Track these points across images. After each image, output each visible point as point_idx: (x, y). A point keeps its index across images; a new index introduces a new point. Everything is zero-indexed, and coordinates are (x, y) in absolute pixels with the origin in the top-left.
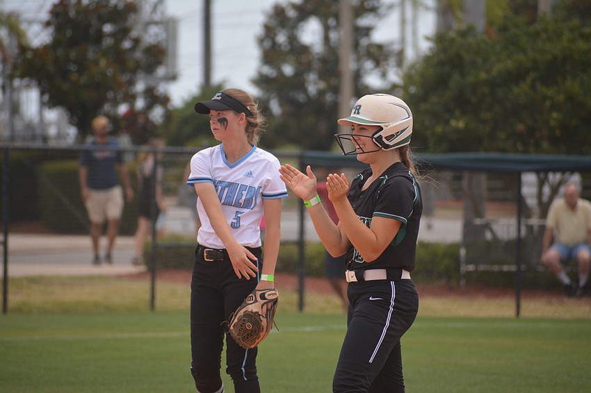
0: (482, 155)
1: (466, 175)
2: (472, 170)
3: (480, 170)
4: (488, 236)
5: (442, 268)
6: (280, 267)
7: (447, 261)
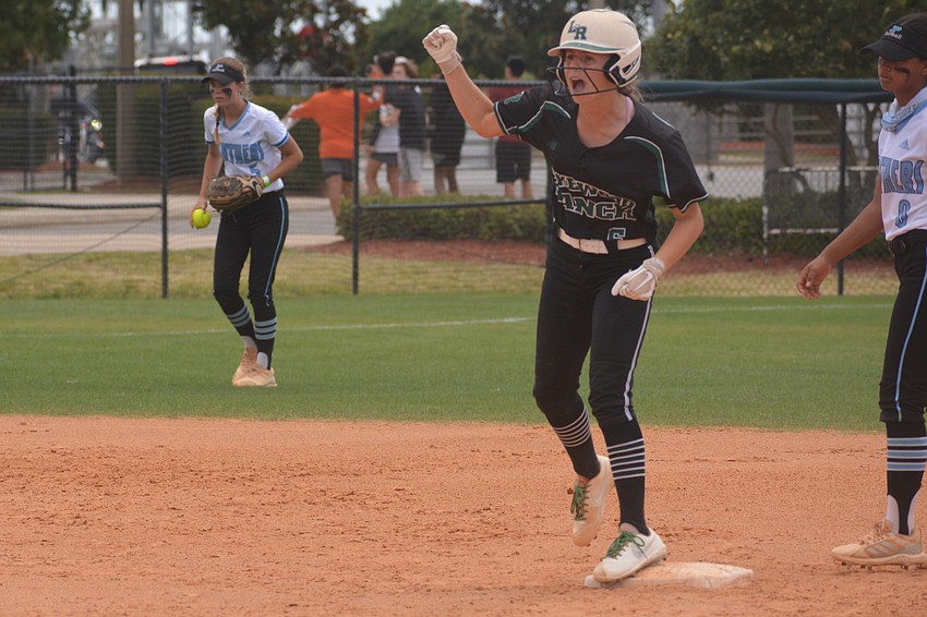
0: (791, 80)
1: (769, 107)
2: (778, 101)
3: (788, 100)
4: (800, 188)
5: (738, 232)
6: (520, 233)
7: (744, 223)
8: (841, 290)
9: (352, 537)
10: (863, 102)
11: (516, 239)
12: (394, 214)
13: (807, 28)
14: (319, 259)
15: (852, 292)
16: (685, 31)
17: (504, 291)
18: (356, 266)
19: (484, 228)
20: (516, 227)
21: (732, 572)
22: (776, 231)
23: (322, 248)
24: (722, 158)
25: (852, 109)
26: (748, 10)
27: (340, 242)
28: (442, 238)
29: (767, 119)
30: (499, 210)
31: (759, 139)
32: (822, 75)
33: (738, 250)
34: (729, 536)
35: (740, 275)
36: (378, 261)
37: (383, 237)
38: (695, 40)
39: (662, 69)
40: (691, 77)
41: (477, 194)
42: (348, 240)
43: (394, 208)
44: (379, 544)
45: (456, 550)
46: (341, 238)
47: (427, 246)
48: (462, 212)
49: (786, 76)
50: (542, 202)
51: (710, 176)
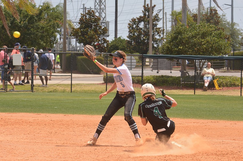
4: (187, 75)
6: (136, 82)
8: (195, 94)
14: (100, 86)
15: (197, 94)
16: (166, 46)
18: (106, 87)
22: (183, 83)
23: (100, 84)
25: (197, 61)
26: (177, 42)
27: (104, 83)
31: (180, 66)
33: (176, 86)
35: (177, 90)
38: (168, 48)
46: (104, 82)
50: (141, 76)
51: (171, 72)
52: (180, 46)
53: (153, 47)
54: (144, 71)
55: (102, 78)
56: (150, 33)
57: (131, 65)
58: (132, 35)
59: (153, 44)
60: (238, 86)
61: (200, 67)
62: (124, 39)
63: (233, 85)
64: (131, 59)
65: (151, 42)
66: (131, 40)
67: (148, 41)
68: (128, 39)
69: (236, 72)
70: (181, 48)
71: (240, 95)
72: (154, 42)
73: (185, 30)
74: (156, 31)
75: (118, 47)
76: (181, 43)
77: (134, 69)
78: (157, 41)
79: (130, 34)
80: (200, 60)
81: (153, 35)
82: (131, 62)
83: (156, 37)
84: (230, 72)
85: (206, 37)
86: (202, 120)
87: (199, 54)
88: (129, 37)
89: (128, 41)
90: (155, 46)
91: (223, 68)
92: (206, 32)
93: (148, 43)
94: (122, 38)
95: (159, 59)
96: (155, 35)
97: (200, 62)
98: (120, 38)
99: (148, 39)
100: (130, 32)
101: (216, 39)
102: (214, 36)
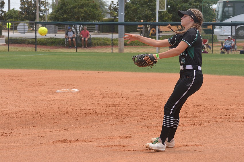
0: (69, 22)
1: (66, 26)
3: (68, 25)
5: (62, 43)
6: (31, 43)
7: (63, 42)
8: (77, 51)
9: (21, 85)
10: (79, 25)
11: (31, 44)
12: (13, 40)
13: (70, 15)
14: (3, 47)
15: (78, 52)
16: (54, 15)
17: (29, 51)
18: (8, 47)
19: (26, 42)
20: (30, 42)
21: (77, 90)
22: (67, 43)
23: (3, 45)
24: (58, 33)
25: (78, 26)
26: (62, 12)
27: (5, 44)
28: (20, 44)
29: (65, 27)
30: (28, 40)
31: (64, 30)
32: (73, 21)
33: (62, 46)
34: (74, 85)
35: (63, 49)
36: (11, 47)
37: (12, 43)
38: (55, 16)
39: (51, 20)
40: (55, 21)
41: (25, 37)
42: (6, 44)
43: (13, 39)
44: (25, 86)
45: (36, 87)
46: (5, 43)
47: (18, 45)
48: (23, 40)
49: (68, 21)
50: (34, 39)
51: (56, 35)
52: (65, 15)
53: (40, 16)
54: (37, 35)
55: (4, 40)
56: (37, 5)
57: (24, 30)
58: (23, 7)
59: (39, 14)
60: (109, 44)
61: (80, 31)
62: (17, 10)
63: (105, 44)
64: (24, 26)
65: (38, 12)
66: (23, 10)
67: (35, 12)
68: (20, 10)
69: (104, 34)
70: (66, 16)
71: (111, 52)
72: (40, 12)
73: (68, 3)
74: (42, 3)
75: (13, 16)
76: (65, 12)
77: (27, 33)
78: (43, 12)
79: (22, 6)
80: (80, 26)
81: (40, 7)
82: (24, 28)
83: (41, 8)
84: (100, 34)
85: (84, 8)
86: (91, 71)
87: (79, 21)
88: (21, 8)
89: (20, 11)
90: (41, 15)
91: (94, 31)
92: (84, 4)
93: (35, 13)
94: (15, 9)
95: (46, 25)
96: (41, 6)
97: (80, 27)
98: (13, 9)
99: (36, 10)
100: (22, 4)
101: (92, 9)
102: (90, 7)
